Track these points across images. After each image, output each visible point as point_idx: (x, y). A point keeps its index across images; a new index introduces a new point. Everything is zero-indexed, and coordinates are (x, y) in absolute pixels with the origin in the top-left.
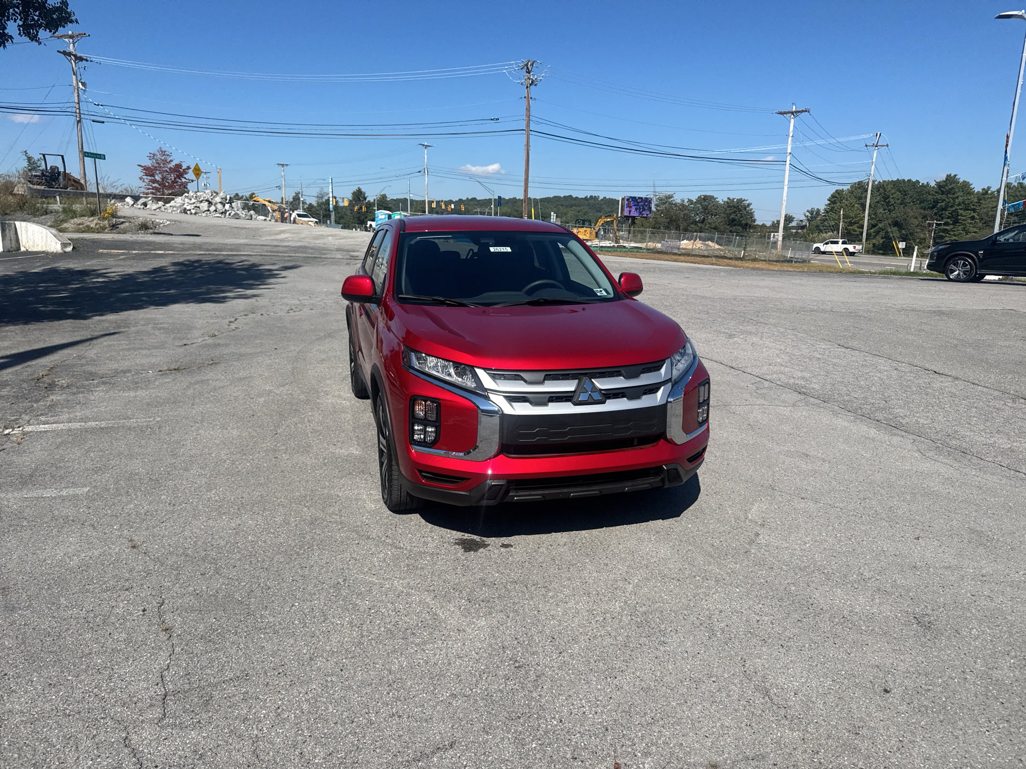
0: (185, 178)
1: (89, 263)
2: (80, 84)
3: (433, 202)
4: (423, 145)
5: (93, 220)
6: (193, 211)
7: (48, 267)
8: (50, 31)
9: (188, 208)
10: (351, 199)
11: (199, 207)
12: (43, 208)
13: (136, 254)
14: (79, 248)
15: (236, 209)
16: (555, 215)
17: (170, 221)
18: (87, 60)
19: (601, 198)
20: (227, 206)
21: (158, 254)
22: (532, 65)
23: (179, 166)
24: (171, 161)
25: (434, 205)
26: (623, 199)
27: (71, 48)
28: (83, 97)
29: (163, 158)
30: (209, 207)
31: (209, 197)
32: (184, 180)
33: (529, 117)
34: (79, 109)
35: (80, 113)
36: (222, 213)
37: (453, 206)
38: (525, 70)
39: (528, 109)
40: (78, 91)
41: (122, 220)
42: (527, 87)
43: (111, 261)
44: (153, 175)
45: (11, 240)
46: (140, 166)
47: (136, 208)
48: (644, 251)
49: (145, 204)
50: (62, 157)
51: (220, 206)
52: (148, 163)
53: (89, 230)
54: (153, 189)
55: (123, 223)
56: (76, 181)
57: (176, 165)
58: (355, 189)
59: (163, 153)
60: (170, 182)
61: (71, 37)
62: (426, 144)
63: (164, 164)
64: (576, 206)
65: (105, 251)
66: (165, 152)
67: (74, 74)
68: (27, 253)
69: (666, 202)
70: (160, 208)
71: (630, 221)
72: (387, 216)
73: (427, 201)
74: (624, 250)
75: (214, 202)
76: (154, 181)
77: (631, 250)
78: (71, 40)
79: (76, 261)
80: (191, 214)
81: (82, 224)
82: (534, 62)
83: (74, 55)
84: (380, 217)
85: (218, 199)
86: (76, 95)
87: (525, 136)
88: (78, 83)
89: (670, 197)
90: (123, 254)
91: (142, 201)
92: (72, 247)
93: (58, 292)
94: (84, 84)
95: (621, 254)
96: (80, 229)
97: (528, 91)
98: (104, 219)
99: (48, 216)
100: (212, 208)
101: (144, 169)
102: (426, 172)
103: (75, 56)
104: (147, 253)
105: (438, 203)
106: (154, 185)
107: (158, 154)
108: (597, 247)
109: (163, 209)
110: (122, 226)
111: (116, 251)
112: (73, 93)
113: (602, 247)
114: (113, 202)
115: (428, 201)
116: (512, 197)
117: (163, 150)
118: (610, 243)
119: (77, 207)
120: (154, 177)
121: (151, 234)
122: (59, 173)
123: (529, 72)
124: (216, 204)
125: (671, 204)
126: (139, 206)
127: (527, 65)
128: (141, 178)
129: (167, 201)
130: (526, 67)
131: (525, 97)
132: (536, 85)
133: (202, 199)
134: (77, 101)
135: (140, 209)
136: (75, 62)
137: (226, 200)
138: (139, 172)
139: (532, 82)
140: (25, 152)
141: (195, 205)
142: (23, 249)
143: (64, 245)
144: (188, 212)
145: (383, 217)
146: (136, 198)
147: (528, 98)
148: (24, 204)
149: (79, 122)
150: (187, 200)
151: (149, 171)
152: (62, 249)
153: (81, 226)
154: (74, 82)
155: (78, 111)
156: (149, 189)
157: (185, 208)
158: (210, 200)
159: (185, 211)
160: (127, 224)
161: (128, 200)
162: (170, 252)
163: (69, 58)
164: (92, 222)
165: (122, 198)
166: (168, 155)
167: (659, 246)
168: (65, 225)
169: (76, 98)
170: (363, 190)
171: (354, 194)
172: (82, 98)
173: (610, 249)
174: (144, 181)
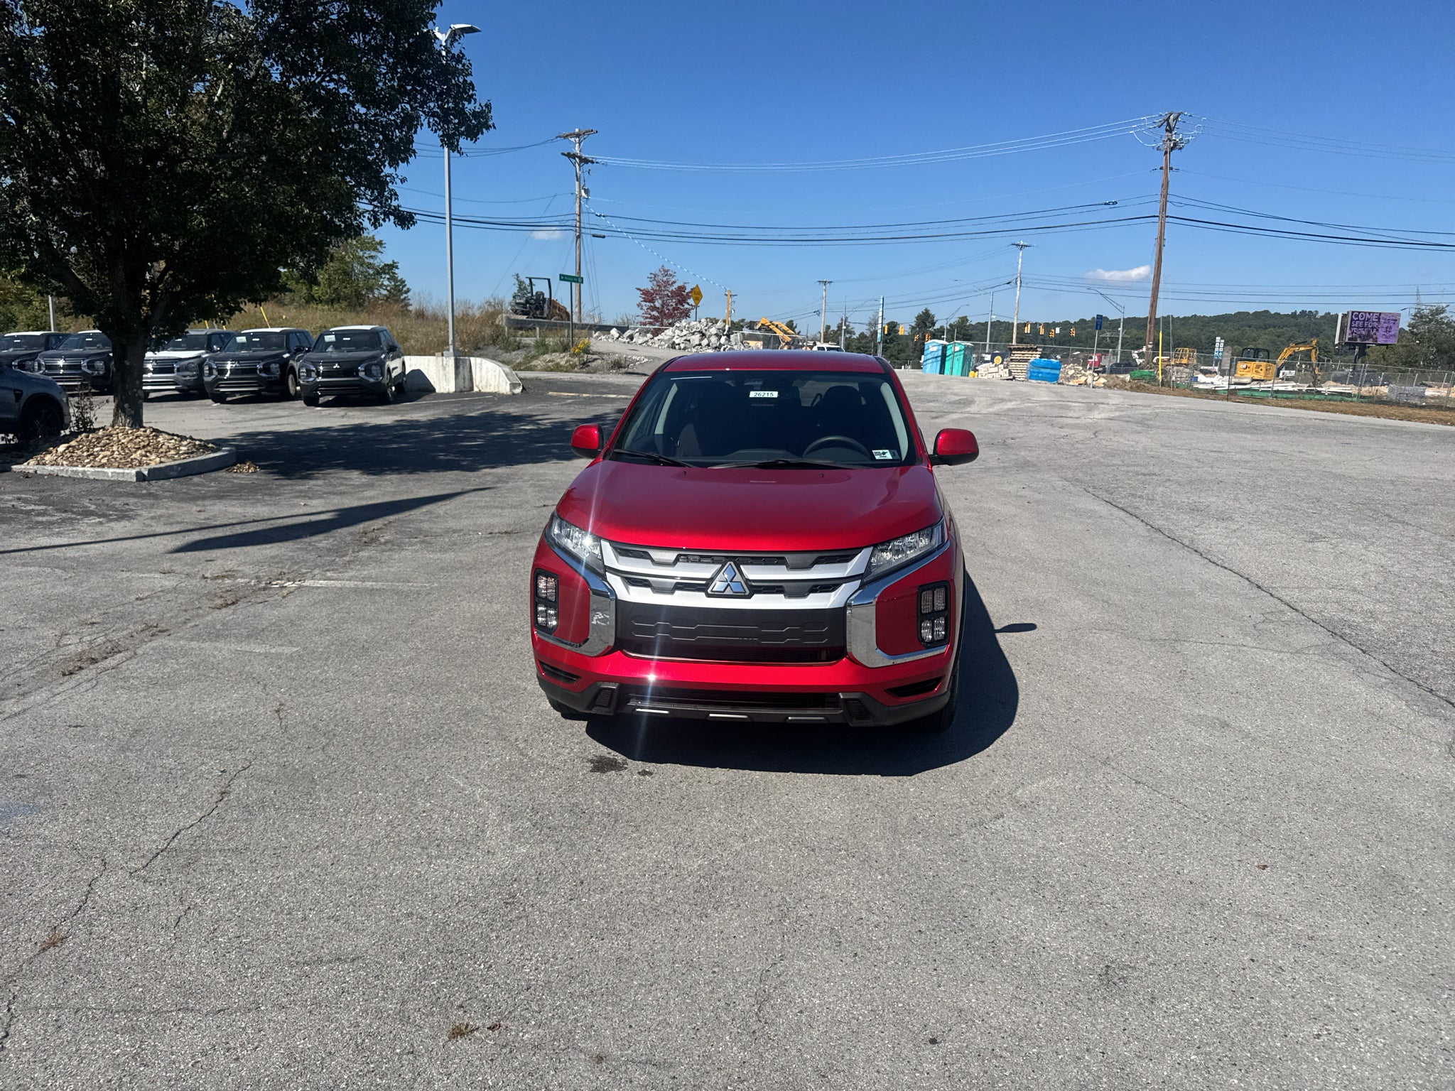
0: (688, 304)
1: (530, 407)
2: (583, 191)
3: (1025, 325)
4: (1018, 245)
5: (564, 357)
6: (682, 346)
7: (488, 411)
8: (471, 140)
9: (677, 342)
10: (913, 325)
11: (689, 341)
12: (515, 341)
13: (585, 398)
14: (529, 390)
15: (733, 343)
16: (1223, 341)
17: (649, 358)
18: (592, 162)
19: (1321, 314)
20: (723, 339)
21: (609, 398)
22: (1176, 119)
23: (682, 289)
24: (674, 282)
25: (1027, 330)
26: (1345, 316)
27: (577, 150)
28: (585, 207)
29: (665, 279)
30: (701, 340)
31: (702, 327)
32: (686, 306)
33: (1165, 197)
34: (580, 222)
35: (580, 227)
36: (716, 348)
37: (1058, 330)
38: (1164, 128)
39: (1166, 185)
40: (580, 199)
41: (595, 357)
42: (1166, 153)
43: (555, 406)
44: (652, 301)
45: (464, 379)
46: (638, 289)
47: (620, 342)
48: (1355, 399)
49: (631, 337)
50: (549, 280)
51: (714, 339)
52: (648, 286)
53: (558, 368)
54: (650, 318)
55: (595, 359)
56: (562, 310)
57: (679, 287)
58: (920, 310)
59: (666, 273)
60: (670, 308)
61: (578, 135)
62: (1022, 243)
63: (665, 287)
64: (1275, 327)
65: (555, 394)
66: (668, 271)
67: (577, 180)
68: (480, 393)
69: (1431, 320)
70: (647, 341)
71: (1357, 350)
72: (941, 348)
73: (1015, 324)
74: (1317, 397)
75: (708, 334)
76: (654, 308)
77: (1330, 397)
78: (577, 139)
79: (518, 405)
80: (680, 349)
81: (552, 361)
82: (1180, 114)
83: (578, 157)
84: (931, 350)
85: (713, 330)
86: (577, 205)
87: (1157, 226)
88: (580, 191)
89: (1440, 311)
90: (572, 397)
91: (628, 333)
92: (521, 388)
93: (474, 439)
94: (587, 191)
95: (1309, 404)
96: (549, 367)
97: (1166, 159)
98: (574, 355)
99: (519, 352)
100: (705, 342)
101: (643, 294)
102: (1019, 283)
103: (580, 158)
104: (597, 397)
105: (1034, 326)
106: (653, 313)
107: (660, 274)
108: (1269, 391)
109: (650, 343)
110: (593, 364)
111: (566, 394)
112: (575, 203)
113: (1277, 392)
114: (597, 334)
115: (1018, 324)
116: (1131, 316)
117: (666, 268)
118: (1293, 386)
119: (550, 341)
120: (654, 303)
121: (623, 374)
122: (544, 300)
123: (1170, 130)
124: (710, 336)
125: (1440, 323)
126: (624, 340)
127: (1168, 120)
128: (638, 305)
129: (656, 333)
130: (1166, 124)
131: (1161, 168)
132: (1180, 149)
133: (694, 330)
134: (577, 212)
135: (624, 343)
136: (579, 165)
137: (724, 331)
138: (638, 298)
139: (1175, 145)
140: (517, 275)
141: (685, 338)
142: (476, 389)
143: (513, 386)
144: (677, 347)
145: (935, 349)
146: (622, 330)
147: (1167, 168)
148: (498, 337)
149: (578, 237)
150: (677, 332)
151: (648, 296)
152: (511, 390)
153: (550, 364)
154: (577, 189)
155: (578, 225)
156: (647, 318)
157: (674, 342)
158: (704, 331)
159: (673, 346)
160: (599, 361)
161: (614, 332)
162: (623, 396)
163: (573, 161)
164: (562, 359)
165: (606, 329)
166: (671, 275)
167: (1384, 390)
168: (534, 363)
169: (577, 209)
170: (932, 312)
171: (919, 318)
172: (584, 209)
173: (1290, 396)
174: (642, 309)
